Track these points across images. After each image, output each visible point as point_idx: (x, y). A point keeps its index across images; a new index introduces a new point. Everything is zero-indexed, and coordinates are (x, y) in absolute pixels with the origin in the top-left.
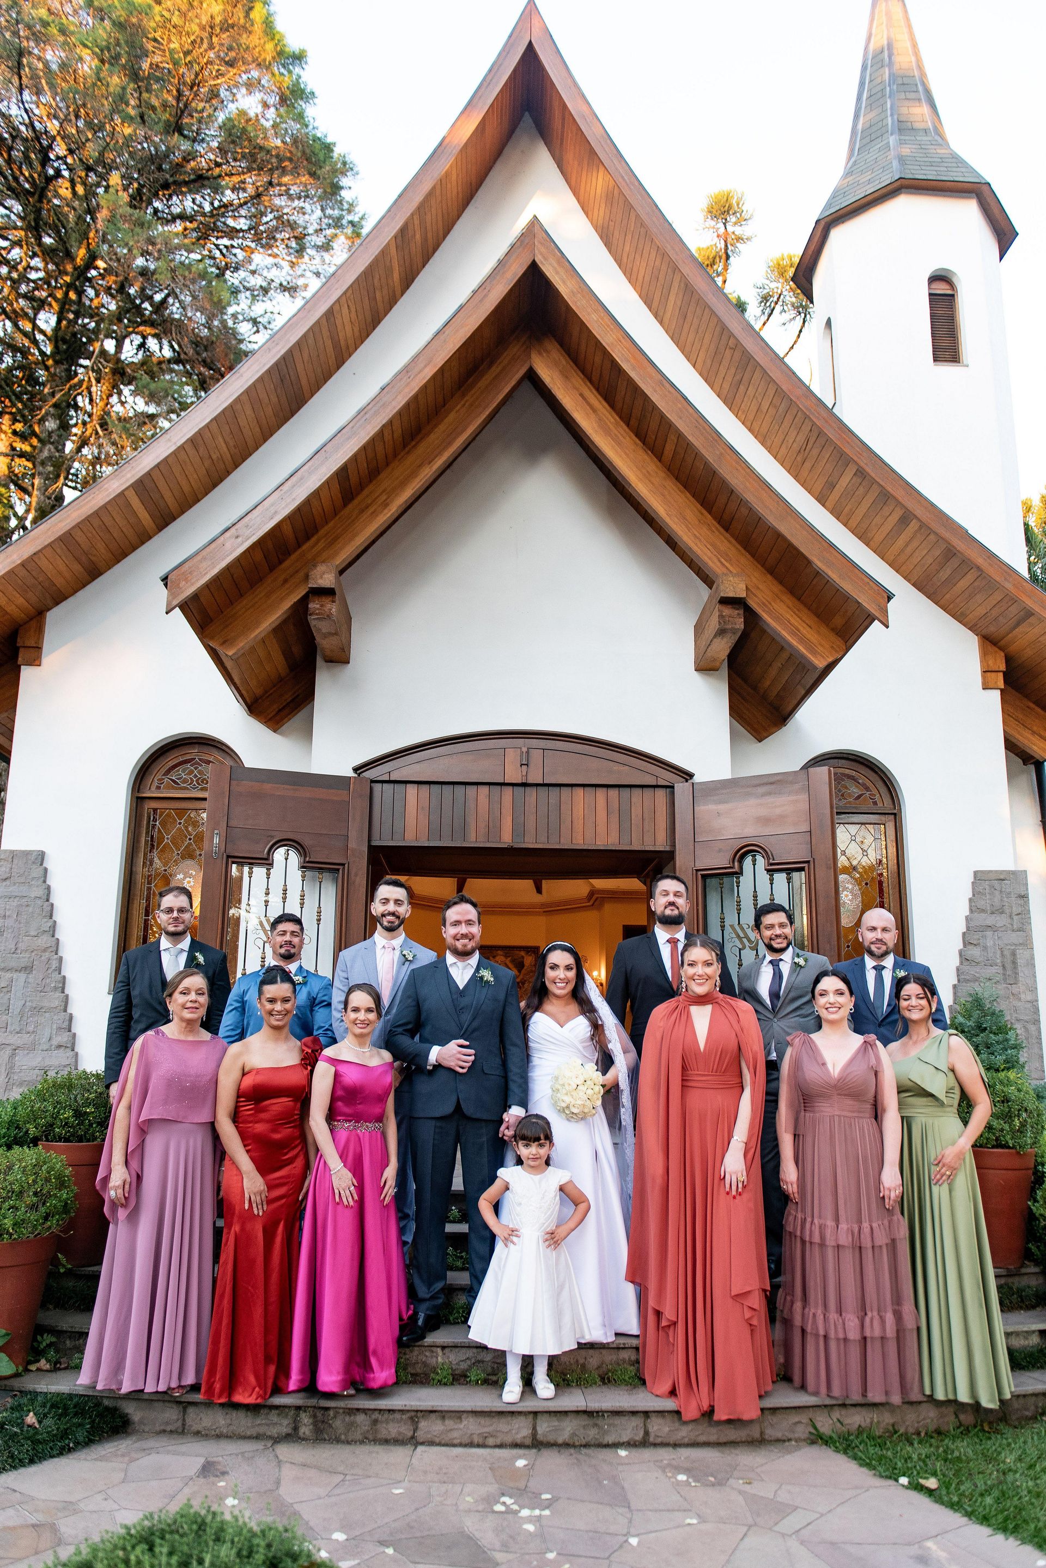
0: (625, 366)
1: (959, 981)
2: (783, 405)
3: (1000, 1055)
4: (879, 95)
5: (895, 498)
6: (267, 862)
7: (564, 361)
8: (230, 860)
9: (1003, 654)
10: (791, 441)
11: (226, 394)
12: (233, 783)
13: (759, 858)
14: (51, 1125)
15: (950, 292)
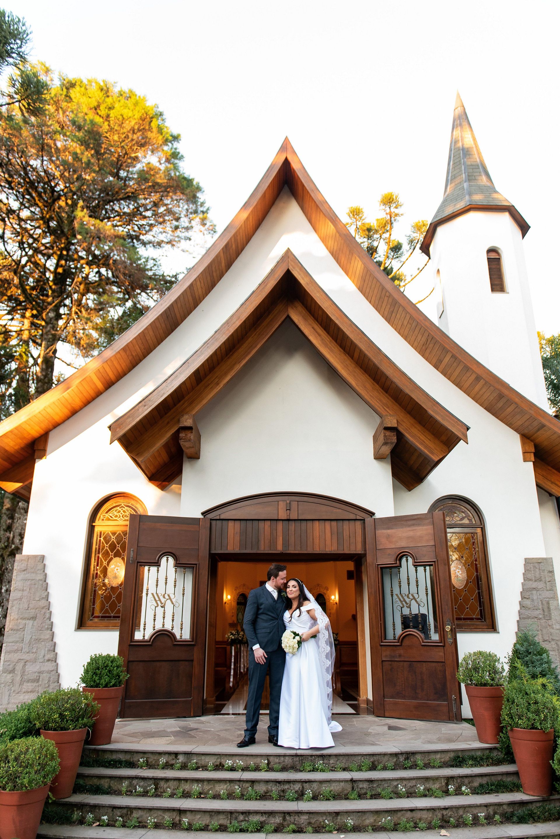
0: (333, 318)
1: (520, 618)
2: (414, 324)
3: (539, 667)
4: (458, 163)
5: (471, 369)
6: (157, 564)
7: (304, 312)
8: (139, 564)
9: (533, 444)
10: (419, 340)
11: (140, 326)
12: (141, 523)
13: (409, 558)
14: (47, 722)
15: (498, 257)
